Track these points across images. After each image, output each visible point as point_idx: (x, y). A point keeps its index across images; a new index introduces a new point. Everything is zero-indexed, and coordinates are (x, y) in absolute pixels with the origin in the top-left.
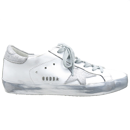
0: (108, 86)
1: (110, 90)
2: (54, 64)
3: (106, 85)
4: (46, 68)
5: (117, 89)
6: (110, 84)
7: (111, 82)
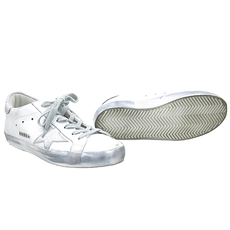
0: (71, 157)
1: (74, 164)
2: (32, 119)
3: (69, 156)
4: (23, 122)
5: (84, 165)
6: (74, 156)
7: (76, 154)
